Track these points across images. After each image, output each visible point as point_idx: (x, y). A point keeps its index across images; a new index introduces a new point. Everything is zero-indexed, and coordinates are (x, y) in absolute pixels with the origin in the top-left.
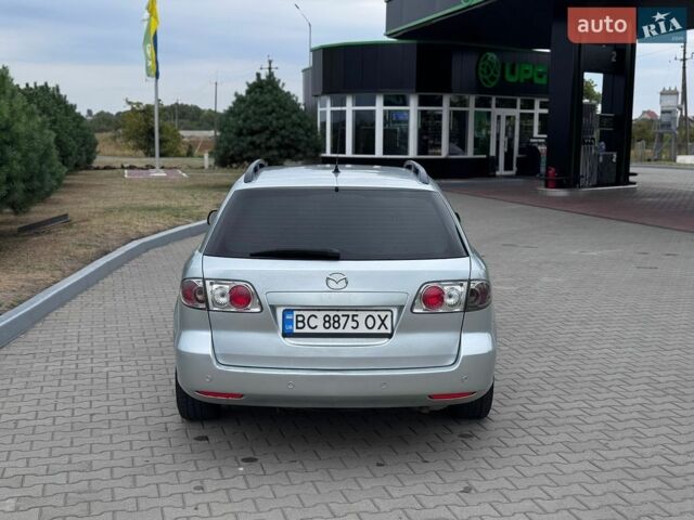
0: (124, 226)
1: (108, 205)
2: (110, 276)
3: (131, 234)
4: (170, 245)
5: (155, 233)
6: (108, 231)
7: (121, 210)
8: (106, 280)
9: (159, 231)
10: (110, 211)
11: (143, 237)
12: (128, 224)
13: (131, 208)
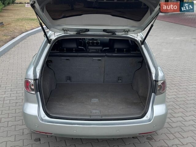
0: (21, 27)
1: (18, 17)
2: (14, 48)
3: (23, 30)
4: (37, 34)
5: (32, 30)
6: (15, 29)
7: (22, 20)
8: (12, 49)
9: (33, 29)
10: (18, 20)
11: (27, 31)
12: (23, 26)
13: (25, 19)
